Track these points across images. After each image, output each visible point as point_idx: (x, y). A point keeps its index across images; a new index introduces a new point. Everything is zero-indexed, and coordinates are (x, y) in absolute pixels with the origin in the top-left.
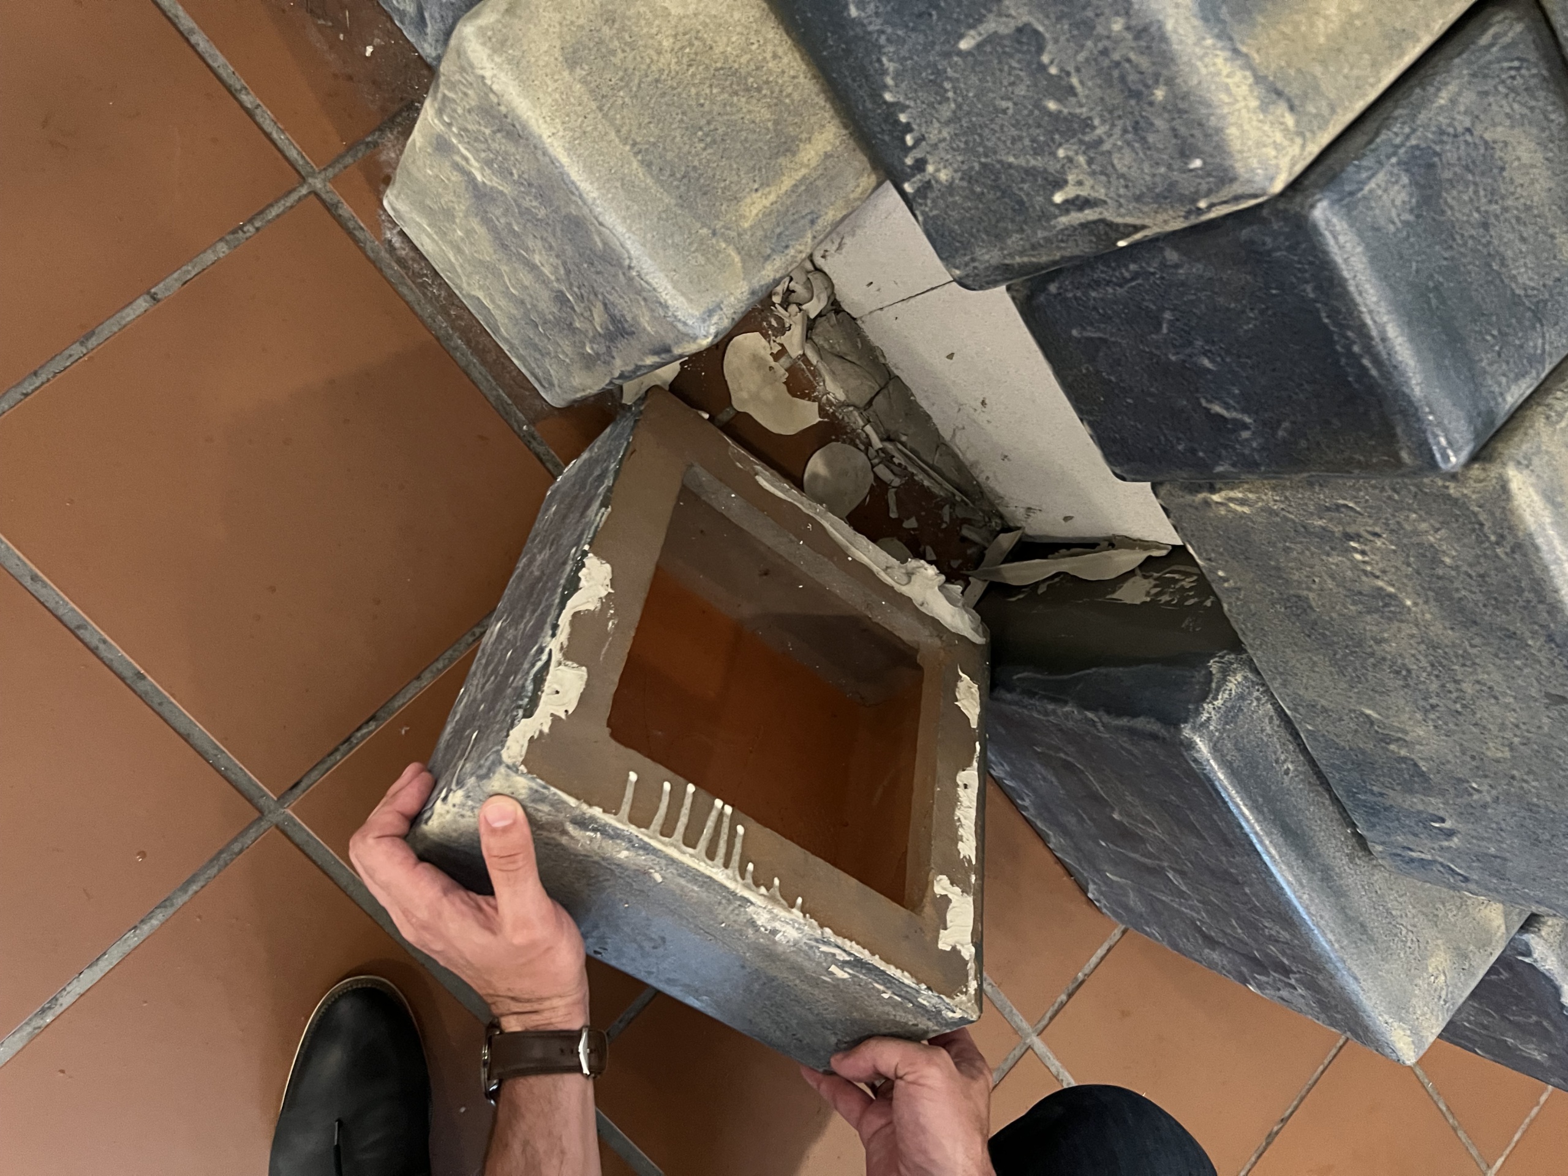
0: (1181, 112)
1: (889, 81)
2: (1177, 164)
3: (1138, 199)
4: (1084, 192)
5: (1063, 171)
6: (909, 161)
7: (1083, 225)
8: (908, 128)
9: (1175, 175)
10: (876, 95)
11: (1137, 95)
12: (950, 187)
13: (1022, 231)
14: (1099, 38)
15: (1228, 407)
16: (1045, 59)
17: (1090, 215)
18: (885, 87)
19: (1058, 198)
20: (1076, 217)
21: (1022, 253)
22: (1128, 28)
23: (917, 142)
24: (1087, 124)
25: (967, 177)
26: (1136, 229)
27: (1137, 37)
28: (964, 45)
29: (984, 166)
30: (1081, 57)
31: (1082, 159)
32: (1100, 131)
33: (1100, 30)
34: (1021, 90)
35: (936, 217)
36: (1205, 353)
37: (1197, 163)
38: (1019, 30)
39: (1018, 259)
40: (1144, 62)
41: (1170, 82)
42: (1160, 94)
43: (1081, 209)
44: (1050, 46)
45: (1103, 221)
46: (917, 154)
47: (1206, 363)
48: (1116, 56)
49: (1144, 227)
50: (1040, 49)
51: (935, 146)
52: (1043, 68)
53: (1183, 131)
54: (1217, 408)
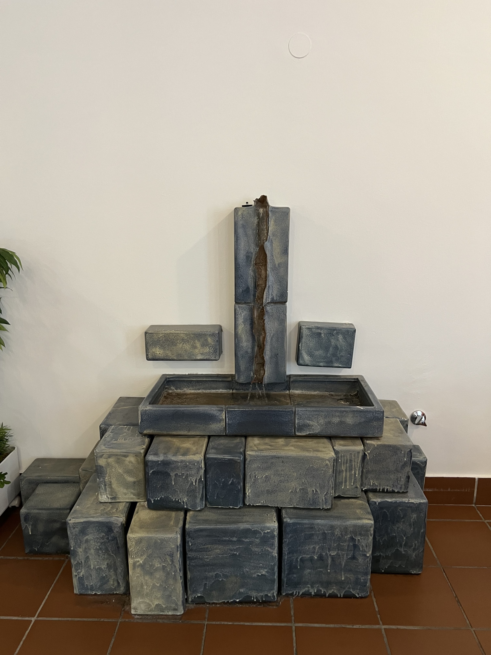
0: (190, 463)
1: (172, 498)
2: (195, 466)
3: (198, 473)
4: (195, 480)
5: (191, 481)
6: (182, 503)
7: (198, 483)
8: (178, 500)
9: (197, 467)
10: (173, 502)
11: (186, 467)
12: (188, 499)
13: (196, 492)
14: (180, 467)
15: (230, 481)
16: (179, 474)
17: (197, 481)
18: (173, 499)
19: (194, 484)
20: (197, 483)
21: (199, 495)
22: (180, 463)
23: (181, 500)
24: (187, 474)
25: (187, 495)
26: (201, 476)
27: (181, 463)
28: (173, 484)
29: (187, 492)
30: (180, 470)
31: (191, 477)
32: (189, 473)
33: (179, 466)
34: (181, 480)
35: (191, 505)
36: (222, 479)
37: (196, 464)
38: (175, 475)
39: (200, 496)
40: (184, 463)
41: (187, 462)
42: (188, 464)
43: (196, 482)
44: (178, 473)
45: (199, 480)
46: (182, 501)
47: (223, 480)
48: (182, 466)
49: (201, 475)
50: (178, 474)
51: (182, 498)
52: (180, 475)
53: (192, 463)
54: (230, 482)
